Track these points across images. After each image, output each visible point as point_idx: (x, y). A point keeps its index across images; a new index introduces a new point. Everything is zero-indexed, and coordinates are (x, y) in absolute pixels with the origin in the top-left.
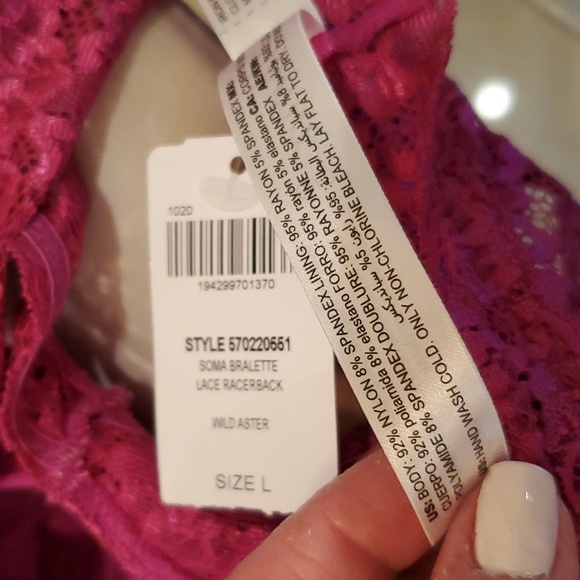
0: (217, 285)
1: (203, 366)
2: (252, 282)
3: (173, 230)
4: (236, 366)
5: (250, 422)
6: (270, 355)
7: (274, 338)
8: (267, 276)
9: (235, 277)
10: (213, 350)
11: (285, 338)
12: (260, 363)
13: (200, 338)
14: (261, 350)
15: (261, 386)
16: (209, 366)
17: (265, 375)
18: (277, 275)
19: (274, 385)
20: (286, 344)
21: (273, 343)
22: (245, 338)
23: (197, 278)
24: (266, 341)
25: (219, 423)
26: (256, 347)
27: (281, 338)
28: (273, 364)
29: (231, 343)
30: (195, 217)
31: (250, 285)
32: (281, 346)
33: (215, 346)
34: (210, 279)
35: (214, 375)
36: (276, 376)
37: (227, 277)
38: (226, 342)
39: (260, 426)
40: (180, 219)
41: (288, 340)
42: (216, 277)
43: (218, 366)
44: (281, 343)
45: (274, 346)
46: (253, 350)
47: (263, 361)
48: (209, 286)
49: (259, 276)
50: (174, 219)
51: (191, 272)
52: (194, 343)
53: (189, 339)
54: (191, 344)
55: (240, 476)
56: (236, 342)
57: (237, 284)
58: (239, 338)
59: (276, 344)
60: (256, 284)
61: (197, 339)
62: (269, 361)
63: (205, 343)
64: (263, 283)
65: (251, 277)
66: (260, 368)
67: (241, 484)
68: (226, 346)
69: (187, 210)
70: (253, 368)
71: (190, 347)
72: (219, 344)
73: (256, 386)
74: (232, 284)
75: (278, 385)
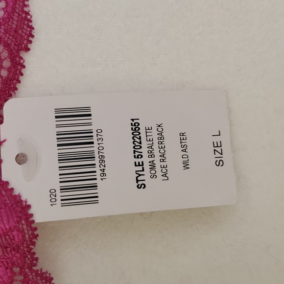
0: (103, 168)
1: (154, 176)
2: (99, 144)
3: (67, 202)
4: (151, 154)
5: (183, 144)
6: (142, 131)
7: (132, 128)
8: (94, 134)
9: (97, 155)
10: (143, 170)
11: (132, 122)
12: (148, 138)
13: (137, 178)
14: (140, 137)
15: (161, 138)
16: (153, 172)
17: (154, 135)
18: (94, 128)
19: (160, 129)
20: (135, 121)
21: (135, 128)
22: (134, 147)
23: (98, 182)
24: (134, 134)
25: (186, 166)
26: (138, 141)
27: (132, 124)
28: (148, 129)
29: (138, 157)
30: (57, 186)
31: (101, 145)
32: (137, 124)
33: (140, 168)
34: (99, 172)
35: (158, 168)
36: (155, 128)
37: (97, 161)
38: (137, 160)
39: (184, 137)
40: (59, 198)
41: (133, 120)
42: (97, 169)
43: (153, 167)
44: (135, 124)
45: (137, 129)
46: (140, 143)
47: (147, 136)
48: (103, 174)
49: (95, 140)
50: (59, 202)
51: (95, 187)
52: (140, 183)
53: (138, 186)
54: (141, 186)
55: (215, 150)
56: (137, 154)
57: (101, 154)
58: (134, 151)
59: (135, 127)
60: (100, 142)
61: (137, 181)
62: (146, 132)
63: (140, 175)
64: (99, 137)
65: (96, 145)
66: (151, 138)
67: (218, 149)
68: (140, 160)
69: (52, 193)
70: (151, 142)
71: (143, 186)
72: (139, 165)
73: (162, 141)
74: (101, 157)
75: (159, 126)
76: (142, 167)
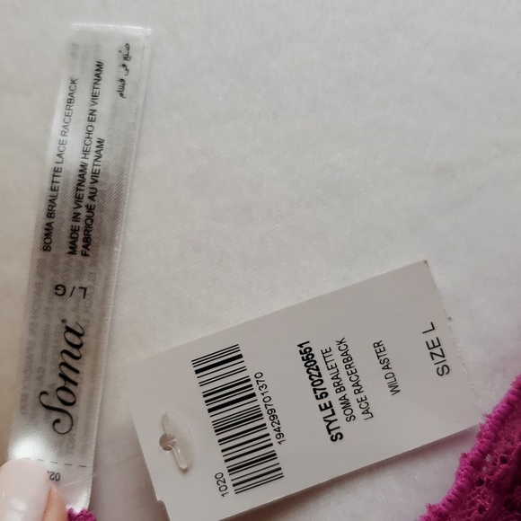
0: (277, 426)
1: (351, 418)
2: (263, 394)
3: (241, 486)
4: (340, 388)
5: (382, 358)
6: (319, 358)
7: (303, 358)
8: (253, 381)
9: (264, 411)
10: (334, 414)
11: (300, 349)
12: (329, 364)
13: (327, 427)
14: (317, 367)
15: (348, 359)
16: (348, 412)
17: (337, 357)
18: (250, 373)
19: (343, 347)
20: (305, 346)
21: (307, 357)
22: (312, 385)
23: (276, 448)
24: (308, 364)
25: (394, 389)
26: (316, 373)
27: (300, 351)
28: (326, 353)
29: (322, 397)
30: (223, 468)
31: (266, 395)
32: (308, 350)
33: (329, 412)
34: (273, 434)
35: (354, 405)
36: (335, 347)
37: (266, 419)
38: (322, 402)
39: (381, 348)
40: (229, 484)
41: (300, 346)
42: (270, 430)
43: (346, 404)
44: (305, 350)
45: (310, 357)
46: (320, 375)
47: (326, 363)
48: (280, 435)
49: (256, 389)
50: (231, 489)
51: (273, 456)
52: (334, 433)
53: (332, 439)
54: (336, 437)
55: (432, 354)
56: (319, 393)
57: (269, 408)
58: (315, 391)
59: (307, 355)
60: (263, 390)
61: (329, 431)
62: (324, 358)
63: (331, 422)
64: (261, 384)
65: (259, 397)
66: (332, 363)
67: (437, 351)
68: (325, 401)
69: (219, 479)
70: (335, 370)
71: (339, 436)
72: (326, 408)
73: (349, 363)
74: (270, 412)
75: (341, 343)
76: (330, 410)
